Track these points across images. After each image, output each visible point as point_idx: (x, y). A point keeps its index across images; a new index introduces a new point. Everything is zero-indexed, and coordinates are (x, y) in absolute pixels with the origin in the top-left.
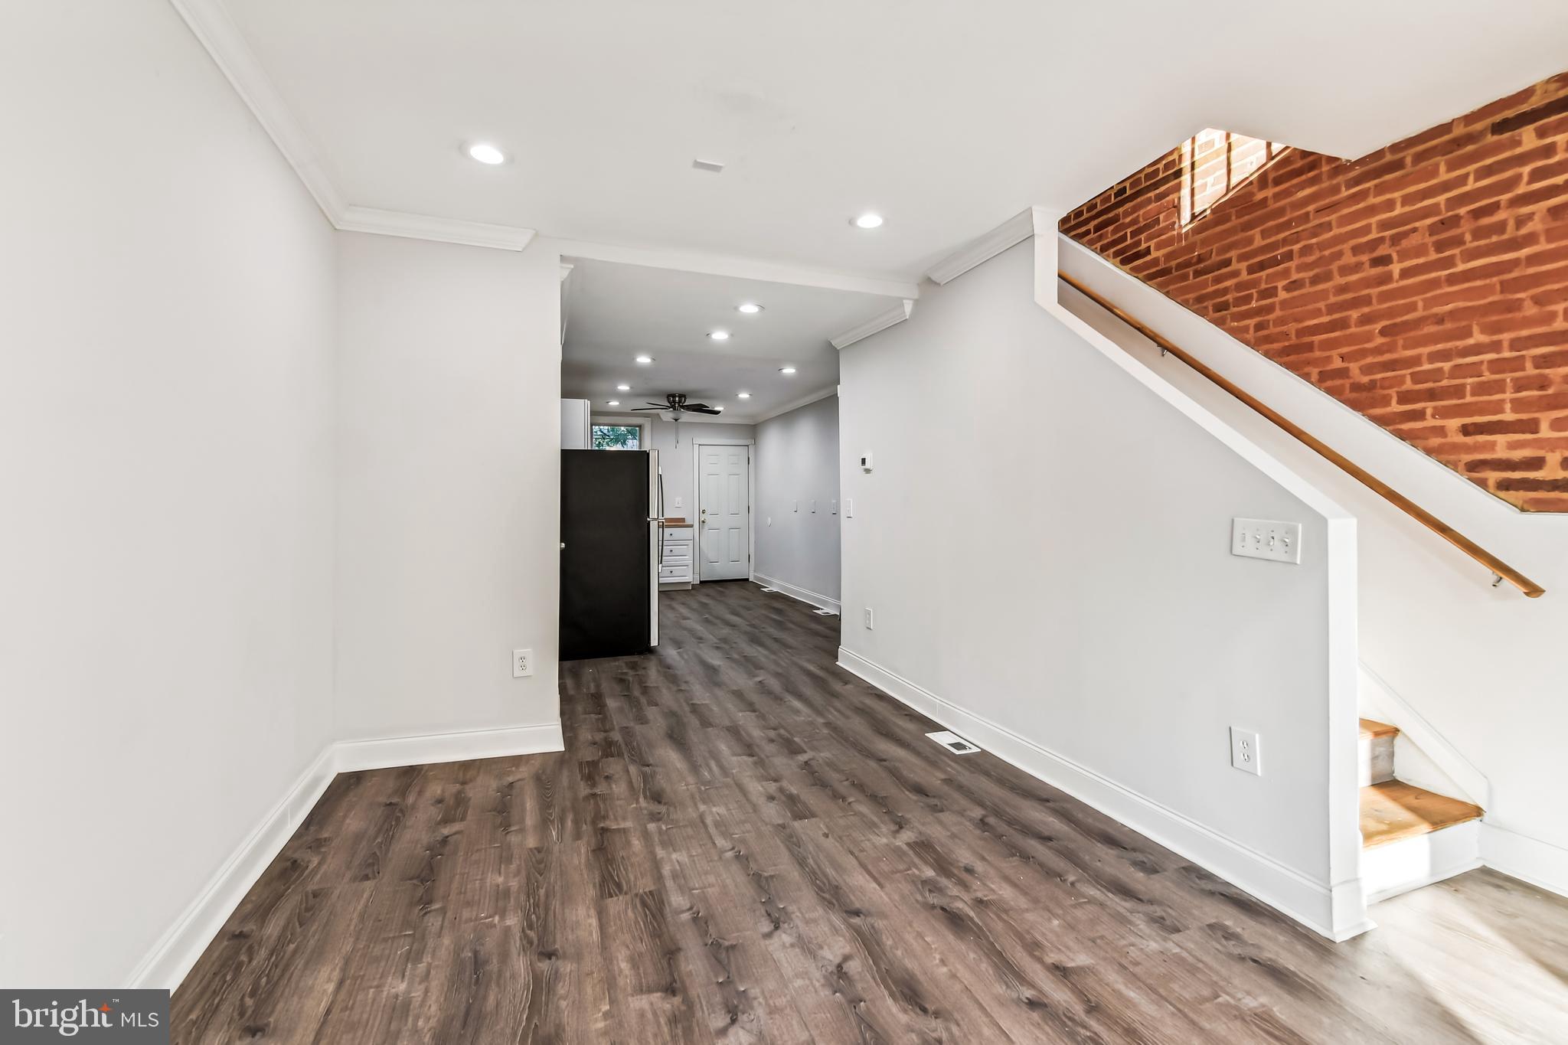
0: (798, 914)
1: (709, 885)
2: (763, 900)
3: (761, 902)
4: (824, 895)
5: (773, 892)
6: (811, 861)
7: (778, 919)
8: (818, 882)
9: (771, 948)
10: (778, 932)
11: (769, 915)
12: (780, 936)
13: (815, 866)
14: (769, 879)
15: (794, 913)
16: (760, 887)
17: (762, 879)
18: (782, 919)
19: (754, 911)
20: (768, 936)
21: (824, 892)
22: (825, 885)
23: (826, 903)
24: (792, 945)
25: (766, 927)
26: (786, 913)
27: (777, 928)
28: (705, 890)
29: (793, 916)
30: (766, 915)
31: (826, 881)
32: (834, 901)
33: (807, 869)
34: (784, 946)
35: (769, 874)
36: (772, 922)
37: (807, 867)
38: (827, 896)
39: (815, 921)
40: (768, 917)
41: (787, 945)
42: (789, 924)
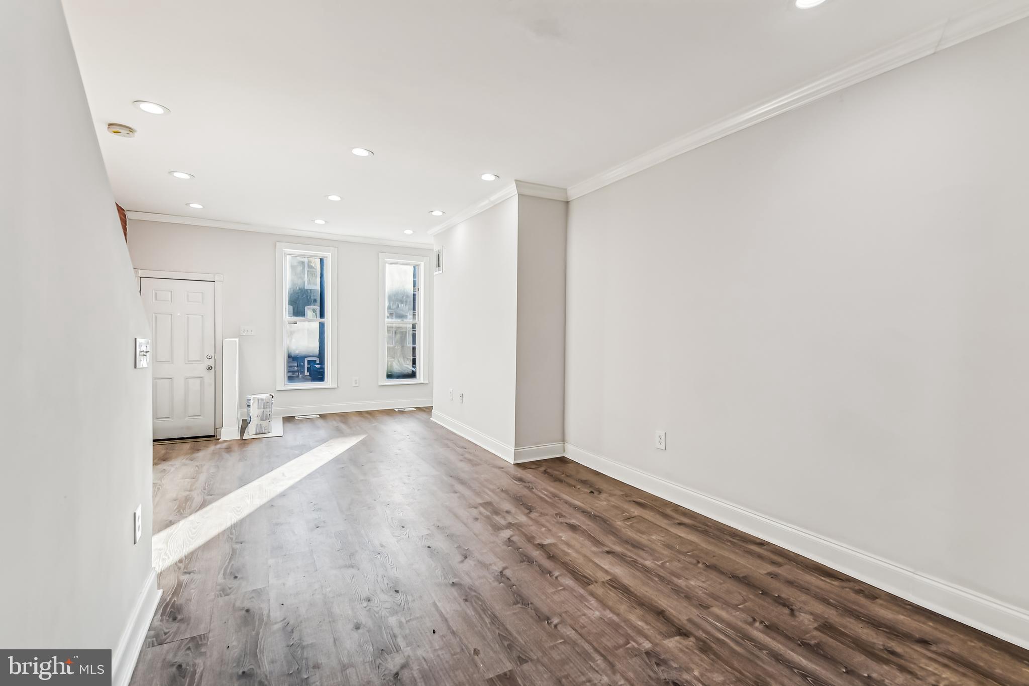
0: (490, 580)
1: (555, 594)
2: (514, 587)
3: (516, 585)
4: (475, 594)
5: (509, 592)
6: (487, 621)
7: (502, 577)
8: (480, 603)
9: (501, 562)
10: (500, 570)
11: (508, 579)
12: (498, 568)
13: (484, 616)
14: (516, 602)
15: (493, 581)
16: (520, 596)
17: (521, 601)
18: (500, 577)
19: (518, 580)
20: (505, 568)
21: (475, 596)
22: (476, 603)
23: (474, 588)
24: (491, 565)
25: (508, 573)
26: (498, 580)
27: (501, 572)
28: (555, 590)
29: (493, 579)
30: (510, 579)
31: (474, 604)
32: (468, 590)
33: (489, 613)
34: (495, 564)
35: (517, 606)
36: (504, 575)
37: (490, 616)
38: (474, 593)
39: (480, 578)
40: (509, 577)
41: (493, 565)
42: (495, 574)
